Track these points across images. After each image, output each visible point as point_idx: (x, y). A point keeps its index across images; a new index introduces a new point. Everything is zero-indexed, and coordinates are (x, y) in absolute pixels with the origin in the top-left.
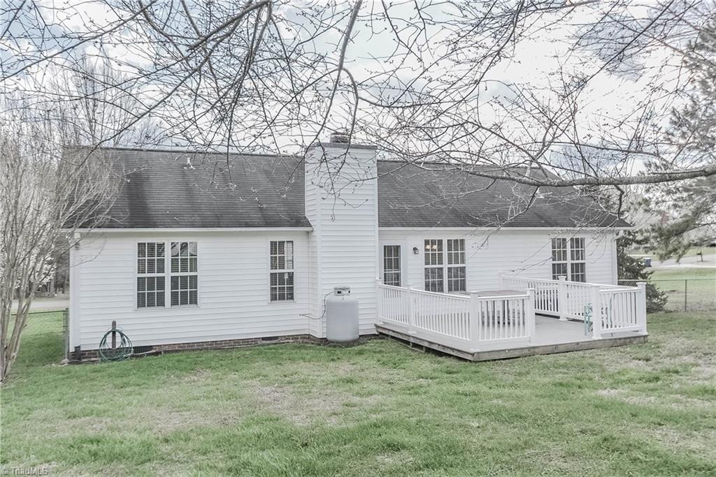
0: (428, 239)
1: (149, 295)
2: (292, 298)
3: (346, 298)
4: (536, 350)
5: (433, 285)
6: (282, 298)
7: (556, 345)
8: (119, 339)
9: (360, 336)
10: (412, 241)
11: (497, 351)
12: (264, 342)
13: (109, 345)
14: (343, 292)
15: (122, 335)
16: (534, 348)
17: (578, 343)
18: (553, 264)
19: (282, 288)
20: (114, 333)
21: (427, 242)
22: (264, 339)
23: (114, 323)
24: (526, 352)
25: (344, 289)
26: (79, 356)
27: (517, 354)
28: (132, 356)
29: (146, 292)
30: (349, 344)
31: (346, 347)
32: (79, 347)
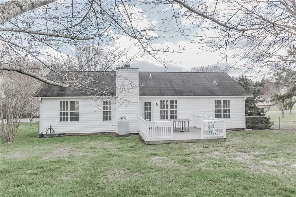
0: (162, 100)
1: (63, 117)
2: (111, 120)
3: (123, 120)
4: (173, 142)
5: (164, 116)
6: (107, 119)
7: (182, 140)
8: (52, 131)
9: (129, 134)
10: (155, 101)
11: (156, 141)
12: (101, 134)
13: (49, 133)
14: (122, 118)
15: (53, 130)
16: (172, 141)
17: (192, 140)
18: (215, 110)
19: (107, 117)
20: (51, 129)
21: (161, 101)
22: (101, 133)
23: (51, 126)
24: (169, 142)
25: (123, 117)
26: (42, 135)
27: (165, 142)
28: (57, 136)
29: (63, 116)
30: (122, 136)
31: (121, 137)
32: (42, 133)
